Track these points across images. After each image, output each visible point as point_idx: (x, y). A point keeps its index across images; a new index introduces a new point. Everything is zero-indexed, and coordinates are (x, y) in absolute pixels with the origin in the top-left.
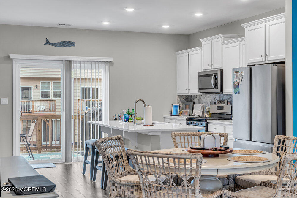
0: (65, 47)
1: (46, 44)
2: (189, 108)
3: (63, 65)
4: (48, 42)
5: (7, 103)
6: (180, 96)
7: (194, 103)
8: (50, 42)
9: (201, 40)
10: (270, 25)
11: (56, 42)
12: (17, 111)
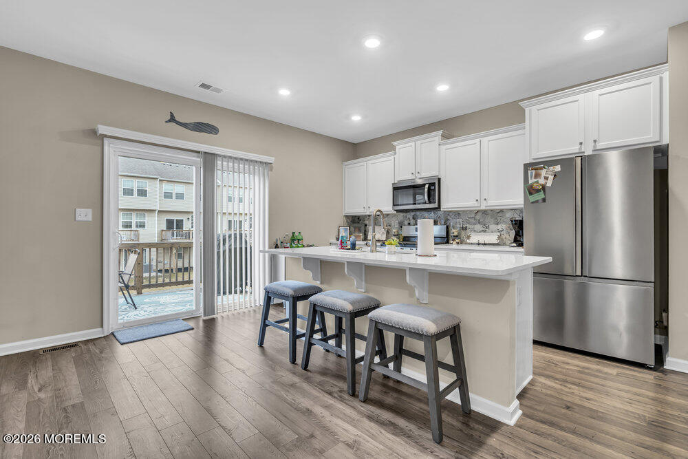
0: (203, 132)
1: (169, 121)
2: (360, 231)
3: (200, 160)
4: (172, 119)
5: (90, 218)
6: (347, 217)
7: (366, 225)
8: (177, 118)
9: (394, 143)
10: (600, 95)
11: (188, 122)
12: (111, 233)
